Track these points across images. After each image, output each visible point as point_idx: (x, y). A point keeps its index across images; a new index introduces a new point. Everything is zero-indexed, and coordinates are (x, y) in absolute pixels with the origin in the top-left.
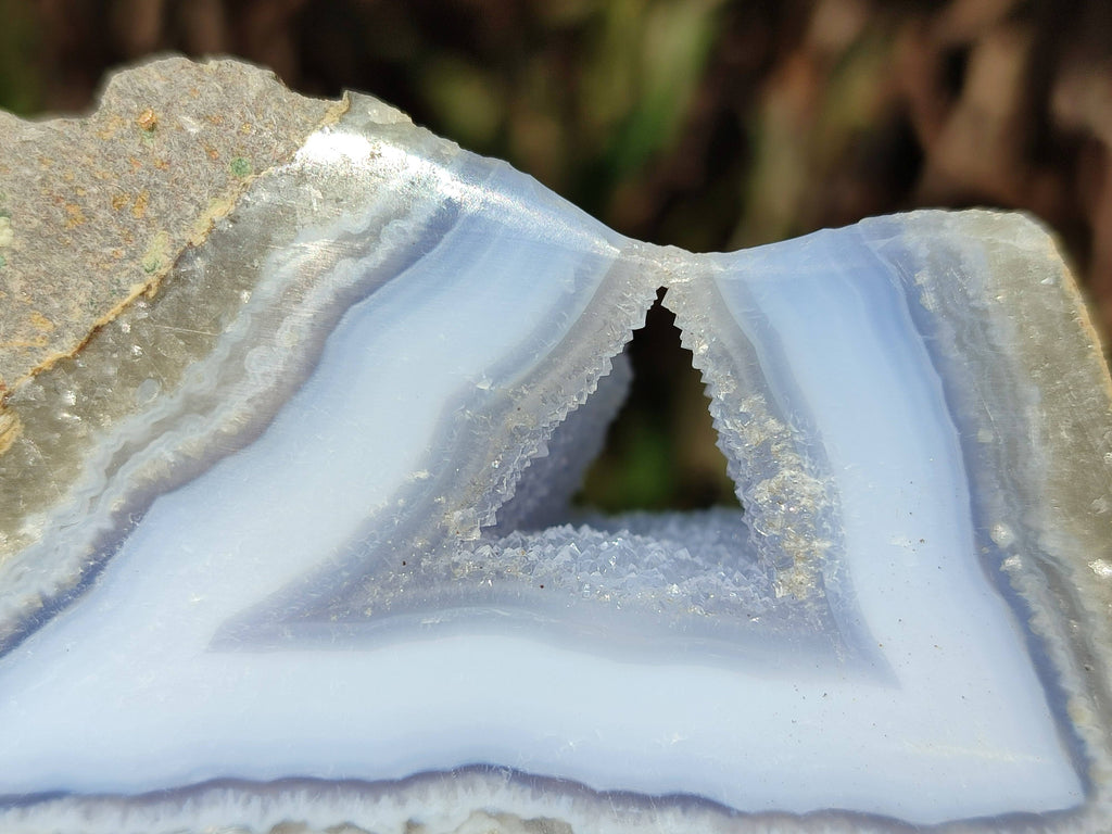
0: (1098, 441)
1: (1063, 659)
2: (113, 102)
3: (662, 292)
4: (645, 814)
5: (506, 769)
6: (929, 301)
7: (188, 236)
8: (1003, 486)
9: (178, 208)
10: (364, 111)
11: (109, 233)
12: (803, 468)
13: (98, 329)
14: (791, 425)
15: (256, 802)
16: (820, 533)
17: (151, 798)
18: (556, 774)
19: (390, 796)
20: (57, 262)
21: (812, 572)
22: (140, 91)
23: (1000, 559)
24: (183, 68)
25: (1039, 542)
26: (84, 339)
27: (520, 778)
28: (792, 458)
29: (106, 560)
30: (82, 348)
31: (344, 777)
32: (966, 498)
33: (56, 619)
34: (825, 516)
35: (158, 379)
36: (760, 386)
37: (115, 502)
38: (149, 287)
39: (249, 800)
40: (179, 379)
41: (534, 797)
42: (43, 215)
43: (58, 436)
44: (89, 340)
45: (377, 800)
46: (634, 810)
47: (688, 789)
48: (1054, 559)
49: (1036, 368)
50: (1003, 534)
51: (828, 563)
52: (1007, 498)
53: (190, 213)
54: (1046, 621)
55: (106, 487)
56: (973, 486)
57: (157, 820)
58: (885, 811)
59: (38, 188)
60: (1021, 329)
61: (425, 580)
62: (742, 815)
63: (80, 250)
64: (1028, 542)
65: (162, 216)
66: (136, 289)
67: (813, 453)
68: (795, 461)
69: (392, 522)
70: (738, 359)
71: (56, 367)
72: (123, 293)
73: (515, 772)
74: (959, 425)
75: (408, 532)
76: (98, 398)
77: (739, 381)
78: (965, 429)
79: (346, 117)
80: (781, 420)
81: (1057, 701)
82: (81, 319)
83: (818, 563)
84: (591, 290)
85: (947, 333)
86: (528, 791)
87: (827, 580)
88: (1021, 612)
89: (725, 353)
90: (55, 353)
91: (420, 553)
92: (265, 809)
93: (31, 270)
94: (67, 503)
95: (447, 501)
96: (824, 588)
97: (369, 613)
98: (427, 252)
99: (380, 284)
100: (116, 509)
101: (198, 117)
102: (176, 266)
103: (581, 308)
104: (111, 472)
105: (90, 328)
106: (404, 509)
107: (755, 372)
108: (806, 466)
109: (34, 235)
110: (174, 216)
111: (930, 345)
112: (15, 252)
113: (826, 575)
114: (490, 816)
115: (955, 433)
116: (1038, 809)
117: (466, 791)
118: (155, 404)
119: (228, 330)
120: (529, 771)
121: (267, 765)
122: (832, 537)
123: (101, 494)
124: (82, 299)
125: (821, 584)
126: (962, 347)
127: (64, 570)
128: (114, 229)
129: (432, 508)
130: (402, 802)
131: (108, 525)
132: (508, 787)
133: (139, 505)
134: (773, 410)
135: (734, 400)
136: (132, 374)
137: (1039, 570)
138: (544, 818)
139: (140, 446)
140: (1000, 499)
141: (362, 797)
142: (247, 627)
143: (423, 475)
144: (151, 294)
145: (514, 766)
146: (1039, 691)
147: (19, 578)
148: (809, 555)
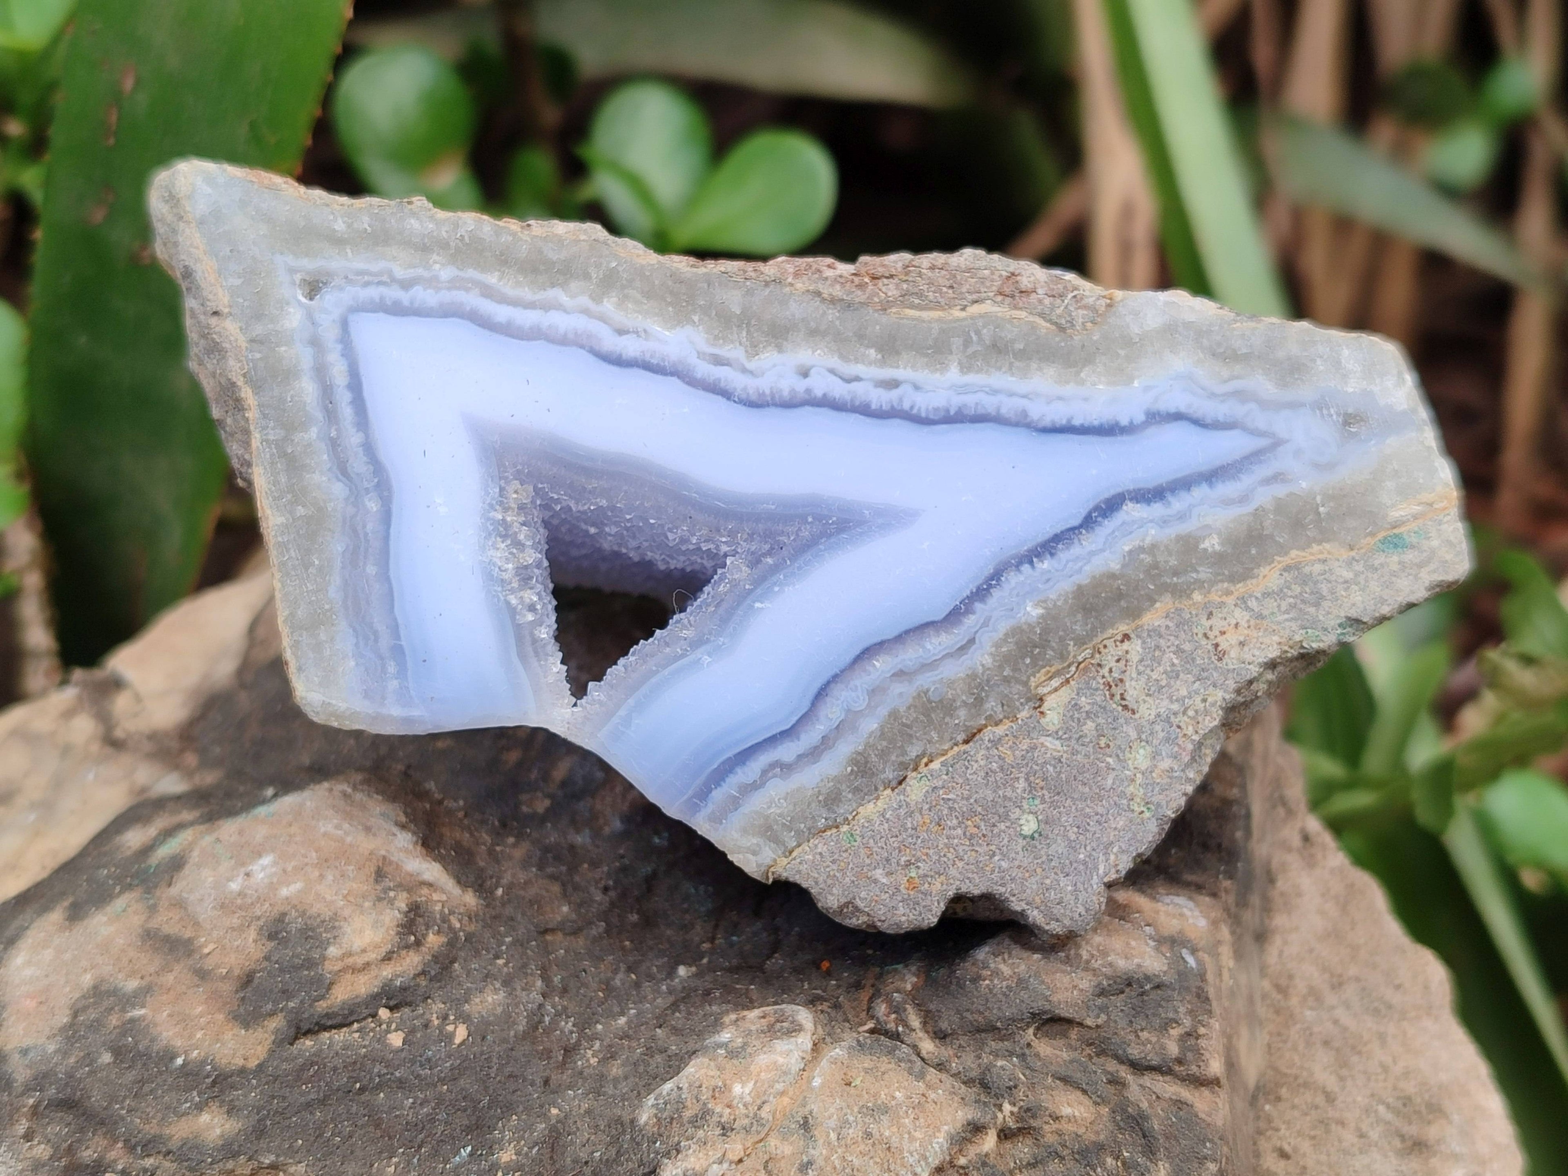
0: (293, 555)
1: (347, 412)
2: (936, 904)
3: (575, 705)
4: (647, 358)
5: (735, 401)
6: (392, 668)
7: (894, 795)
8: (366, 534)
9: (898, 817)
10: (759, 865)
11: (950, 808)
12: (499, 568)
13: (966, 742)
14: (502, 598)
15: (906, 406)
16: (495, 522)
17: (980, 419)
18: (702, 393)
19: (815, 397)
20: (989, 794)
21: (506, 498)
22: (915, 909)
23: (378, 485)
24: (884, 921)
25: (348, 492)
26: (977, 737)
27: (726, 394)
28: (506, 576)
29: (984, 583)
30: (980, 731)
31: (844, 413)
32: (392, 531)
33: (1026, 548)
34: (490, 534)
35: (929, 700)
36: (518, 627)
37: (970, 621)
38: (926, 765)
39: (912, 408)
40: (914, 698)
41: (719, 380)
42: (996, 830)
43: (1005, 674)
44: (974, 735)
45: (825, 395)
46: (654, 361)
47: (615, 369)
48: (340, 480)
49: (327, 611)
50: (372, 505)
51: (494, 502)
52: (364, 527)
53: (890, 812)
54: (353, 439)
55: (976, 632)
56: (386, 538)
57: (977, 404)
58: (487, 333)
59: (997, 851)
60: (332, 639)
61: (767, 535)
62: (582, 347)
63: (972, 801)
64: (355, 496)
65: (910, 814)
66: (935, 765)
67: (491, 577)
68: (504, 574)
69: (785, 577)
70: (529, 649)
71: (1001, 721)
72: (943, 764)
73: (729, 399)
74: (388, 580)
75: (775, 569)
76: (974, 694)
77: (532, 634)
78: (385, 576)
79: (771, 863)
80: (508, 603)
81: (356, 385)
82: (978, 751)
83: (501, 503)
84: (622, 712)
85: (385, 642)
86: (722, 384)
87: (498, 490)
88: (369, 448)
89: (537, 654)
90: (1000, 730)
91: (769, 553)
92: (901, 400)
93: (1009, 793)
94: (1003, 627)
95: (745, 586)
96: (500, 486)
97: (810, 520)
98: (730, 758)
99: (765, 741)
100: (970, 616)
101: (876, 881)
102: (905, 778)
103: (631, 701)
104: (972, 641)
105: (971, 744)
106: (775, 584)
107: (519, 640)
108: (497, 569)
109: (1005, 817)
110: (902, 812)
111: (398, 637)
112: (1020, 807)
113: (497, 495)
114: (751, 372)
115: (392, 574)
116: (381, 315)
117: (764, 392)
118: (934, 683)
119: (876, 726)
120: (720, 398)
121: (897, 428)
122: (488, 519)
123: (981, 628)
124: (976, 766)
125: (502, 489)
126: (375, 633)
127: (1012, 580)
128: (945, 812)
129: (758, 582)
130: (808, 391)
131: (978, 606)
132: (735, 389)
133: (954, 616)
134: (513, 611)
135: (539, 623)
136: (948, 707)
137: (353, 475)
138: (715, 365)
139: (949, 655)
140: (369, 527)
141: (835, 399)
142: (893, 522)
143: (758, 605)
144: (925, 760)
145: (728, 402)
146: (366, 394)
147: (1048, 580)
148: (506, 509)
